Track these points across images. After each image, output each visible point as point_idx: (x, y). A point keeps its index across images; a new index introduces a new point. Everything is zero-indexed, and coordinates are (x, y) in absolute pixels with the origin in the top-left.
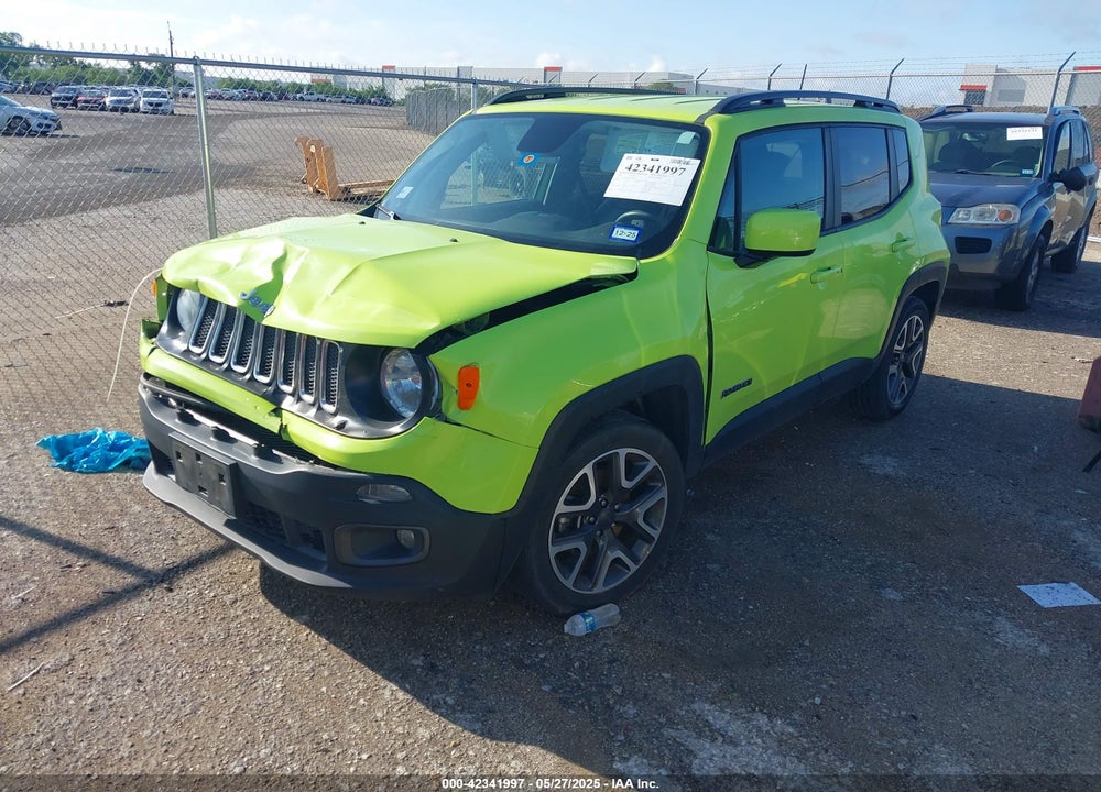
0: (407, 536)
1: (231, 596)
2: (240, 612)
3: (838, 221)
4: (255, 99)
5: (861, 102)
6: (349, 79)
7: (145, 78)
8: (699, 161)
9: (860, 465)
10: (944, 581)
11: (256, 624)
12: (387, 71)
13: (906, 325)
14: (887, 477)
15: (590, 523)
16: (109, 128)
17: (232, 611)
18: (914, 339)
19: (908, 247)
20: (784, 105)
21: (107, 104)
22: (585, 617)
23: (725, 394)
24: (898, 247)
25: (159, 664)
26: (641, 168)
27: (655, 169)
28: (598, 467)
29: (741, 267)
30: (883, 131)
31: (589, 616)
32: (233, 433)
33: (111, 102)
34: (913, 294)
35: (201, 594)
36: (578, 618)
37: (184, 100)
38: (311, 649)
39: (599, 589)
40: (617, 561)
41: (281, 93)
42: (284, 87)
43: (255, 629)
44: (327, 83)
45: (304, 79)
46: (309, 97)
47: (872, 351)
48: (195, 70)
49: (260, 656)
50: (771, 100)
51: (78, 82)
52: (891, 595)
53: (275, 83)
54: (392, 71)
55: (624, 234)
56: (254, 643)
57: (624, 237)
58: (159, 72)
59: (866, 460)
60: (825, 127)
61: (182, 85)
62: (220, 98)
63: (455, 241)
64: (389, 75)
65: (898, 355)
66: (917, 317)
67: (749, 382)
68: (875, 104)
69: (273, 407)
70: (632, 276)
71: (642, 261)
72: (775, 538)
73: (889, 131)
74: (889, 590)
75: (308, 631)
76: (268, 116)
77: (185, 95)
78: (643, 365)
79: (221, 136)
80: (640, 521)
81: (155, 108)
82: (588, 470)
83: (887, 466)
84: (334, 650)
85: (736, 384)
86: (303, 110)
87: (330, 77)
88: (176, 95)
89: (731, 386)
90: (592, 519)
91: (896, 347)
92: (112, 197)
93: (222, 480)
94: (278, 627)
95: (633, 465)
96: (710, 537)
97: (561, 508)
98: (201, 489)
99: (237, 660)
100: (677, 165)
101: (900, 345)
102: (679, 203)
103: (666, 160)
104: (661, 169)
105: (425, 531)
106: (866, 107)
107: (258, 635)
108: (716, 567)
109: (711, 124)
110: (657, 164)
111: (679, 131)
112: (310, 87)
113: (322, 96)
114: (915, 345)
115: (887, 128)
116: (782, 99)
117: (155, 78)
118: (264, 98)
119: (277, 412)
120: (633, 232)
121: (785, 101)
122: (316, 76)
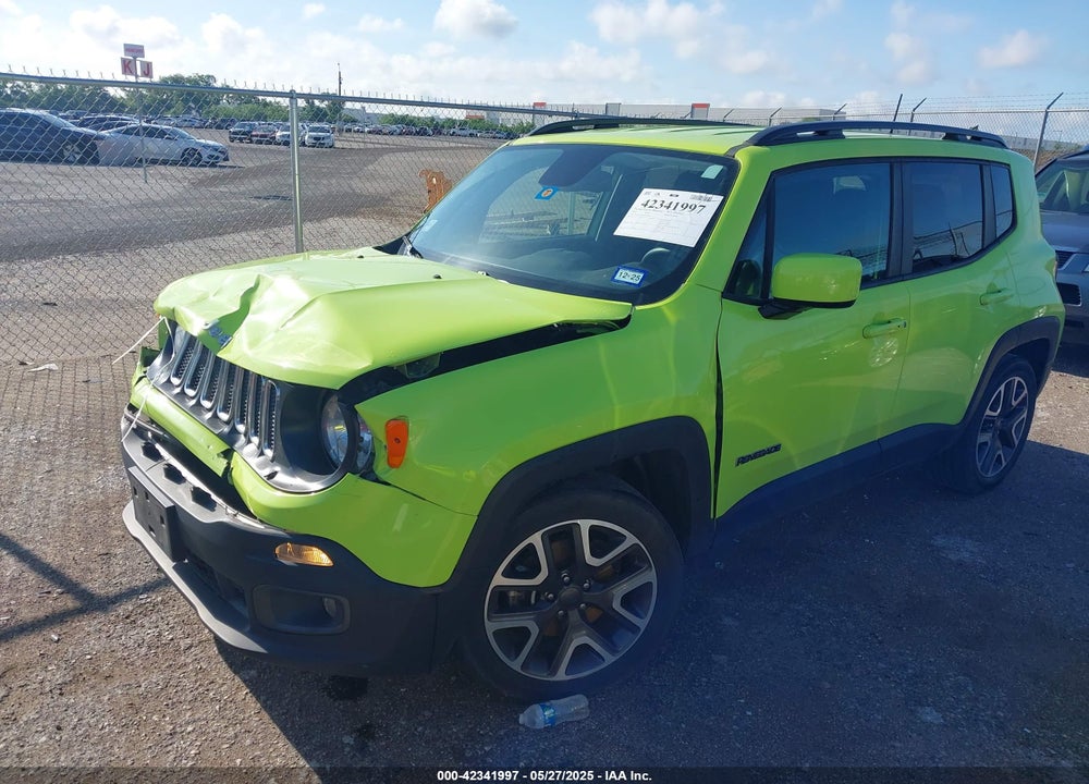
0: (329, 604)
1: (188, 641)
2: (189, 660)
3: (907, 267)
4: (410, 133)
5: (953, 135)
6: (504, 115)
7: (318, 115)
8: (721, 198)
9: (932, 546)
10: (1002, 704)
11: (200, 676)
12: (538, 108)
13: (1002, 388)
14: (960, 564)
15: (548, 600)
16: (273, 160)
17: (183, 658)
18: (1014, 403)
19: (1005, 298)
20: (843, 137)
21: (277, 138)
22: (544, 708)
23: (742, 460)
24: (988, 300)
25: (86, 711)
26: (658, 205)
27: (672, 206)
28: (550, 539)
29: (766, 317)
30: (978, 166)
31: (550, 707)
32: (185, 472)
33: (283, 136)
34: (1011, 352)
35: (160, 635)
36: (537, 708)
37: (348, 135)
38: (243, 712)
39: (561, 675)
40: (584, 648)
41: (437, 128)
42: (441, 123)
43: (196, 682)
44: (481, 119)
45: (460, 115)
46: (460, 132)
47: (952, 416)
48: (291, 103)
49: (189, 714)
50: (828, 130)
51: (258, 118)
52: (930, 716)
53: (433, 119)
54: (543, 108)
55: (629, 276)
56: (190, 697)
57: (628, 280)
58: (329, 111)
59: (940, 541)
60: (894, 162)
61: (346, 121)
62: (379, 132)
63: (439, 277)
64: (540, 112)
65: (993, 422)
66: (1017, 379)
67: (777, 448)
68: (973, 138)
69: (225, 447)
70: (623, 323)
71: (638, 308)
72: (804, 629)
73: (986, 170)
74: (928, 709)
75: (248, 690)
76: (421, 149)
77: (349, 130)
78: (617, 426)
79: (370, 167)
80: (616, 605)
81: (318, 142)
82: (536, 539)
83: (964, 550)
84: (266, 716)
85: (758, 449)
86: (453, 145)
87: (484, 113)
88: (340, 131)
89: (750, 451)
90: (551, 596)
91: (988, 412)
92: (249, 222)
93: (163, 522)
94: (221, 681)
95: (601, 540)
96: (728, 621)
97: (499, 579)
98: (151, 529)
99: (164, 716)
100: (697, 202)
101: (993, 409)
102: (692, 243)
103: (685, 197)
104: (680, 205)
105: (346, 602)
106: (957, 140)
107: (197, 689)
108: (723, 658)
109: (742, 158)
110: (675, 200)
111: (706, 163)
112: (465, 122)
113: (474, 132)
114: (1018, 410)
115: (982, 164)
116: (841, 130)
117: (325, 115)
118: (418, 133)
119: (228, 454)
120: (637, 274)
121: (845, 133)
122: (473, 113)
